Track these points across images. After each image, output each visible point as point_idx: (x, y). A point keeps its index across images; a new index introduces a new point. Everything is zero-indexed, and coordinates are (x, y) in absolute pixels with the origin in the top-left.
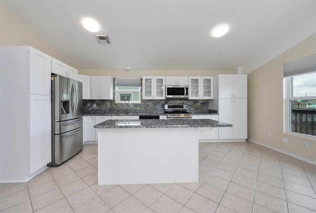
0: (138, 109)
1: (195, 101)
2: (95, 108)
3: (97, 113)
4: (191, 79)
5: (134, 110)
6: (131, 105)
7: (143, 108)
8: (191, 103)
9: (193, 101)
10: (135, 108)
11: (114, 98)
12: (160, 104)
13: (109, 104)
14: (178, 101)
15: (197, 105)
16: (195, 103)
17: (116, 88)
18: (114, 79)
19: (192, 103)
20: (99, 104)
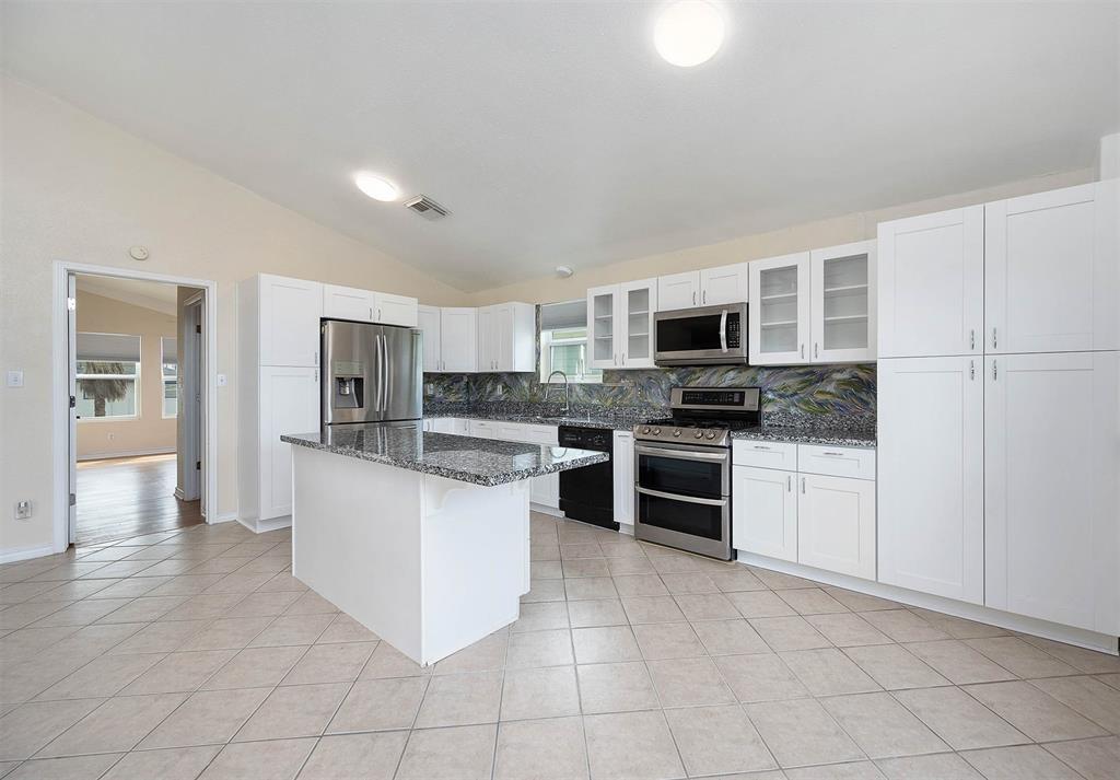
0: (595, 402)
1: (812, 373)
2: (501, 396)
3: (503, 411)
4: (762, 272)
5: (585, 407)
6: (578, 389)
7: (610, 401)
8: (790, 382)
9: (801, 371)
10: (586, 399)
11: (537, 366)
12: (663, 386)
13: (526, 384)
14: (732, 374)
15: (821, 392)
16: (811, 383)
17: (543, 335)
18: (538, 307)
19: (793, 383)
20: (507, 386)
